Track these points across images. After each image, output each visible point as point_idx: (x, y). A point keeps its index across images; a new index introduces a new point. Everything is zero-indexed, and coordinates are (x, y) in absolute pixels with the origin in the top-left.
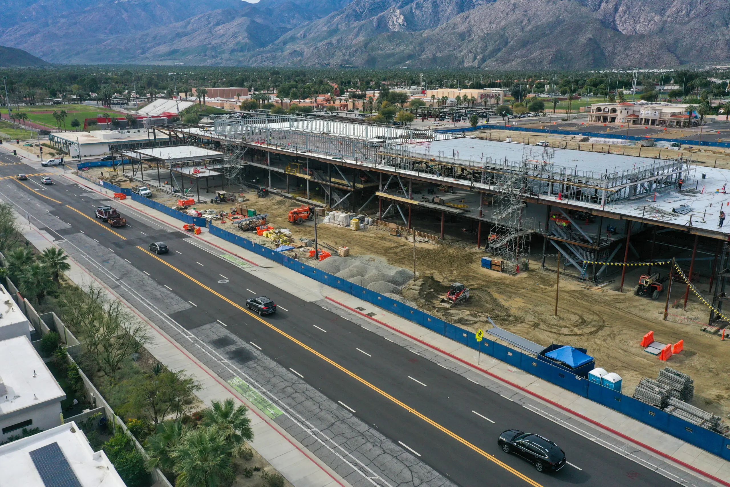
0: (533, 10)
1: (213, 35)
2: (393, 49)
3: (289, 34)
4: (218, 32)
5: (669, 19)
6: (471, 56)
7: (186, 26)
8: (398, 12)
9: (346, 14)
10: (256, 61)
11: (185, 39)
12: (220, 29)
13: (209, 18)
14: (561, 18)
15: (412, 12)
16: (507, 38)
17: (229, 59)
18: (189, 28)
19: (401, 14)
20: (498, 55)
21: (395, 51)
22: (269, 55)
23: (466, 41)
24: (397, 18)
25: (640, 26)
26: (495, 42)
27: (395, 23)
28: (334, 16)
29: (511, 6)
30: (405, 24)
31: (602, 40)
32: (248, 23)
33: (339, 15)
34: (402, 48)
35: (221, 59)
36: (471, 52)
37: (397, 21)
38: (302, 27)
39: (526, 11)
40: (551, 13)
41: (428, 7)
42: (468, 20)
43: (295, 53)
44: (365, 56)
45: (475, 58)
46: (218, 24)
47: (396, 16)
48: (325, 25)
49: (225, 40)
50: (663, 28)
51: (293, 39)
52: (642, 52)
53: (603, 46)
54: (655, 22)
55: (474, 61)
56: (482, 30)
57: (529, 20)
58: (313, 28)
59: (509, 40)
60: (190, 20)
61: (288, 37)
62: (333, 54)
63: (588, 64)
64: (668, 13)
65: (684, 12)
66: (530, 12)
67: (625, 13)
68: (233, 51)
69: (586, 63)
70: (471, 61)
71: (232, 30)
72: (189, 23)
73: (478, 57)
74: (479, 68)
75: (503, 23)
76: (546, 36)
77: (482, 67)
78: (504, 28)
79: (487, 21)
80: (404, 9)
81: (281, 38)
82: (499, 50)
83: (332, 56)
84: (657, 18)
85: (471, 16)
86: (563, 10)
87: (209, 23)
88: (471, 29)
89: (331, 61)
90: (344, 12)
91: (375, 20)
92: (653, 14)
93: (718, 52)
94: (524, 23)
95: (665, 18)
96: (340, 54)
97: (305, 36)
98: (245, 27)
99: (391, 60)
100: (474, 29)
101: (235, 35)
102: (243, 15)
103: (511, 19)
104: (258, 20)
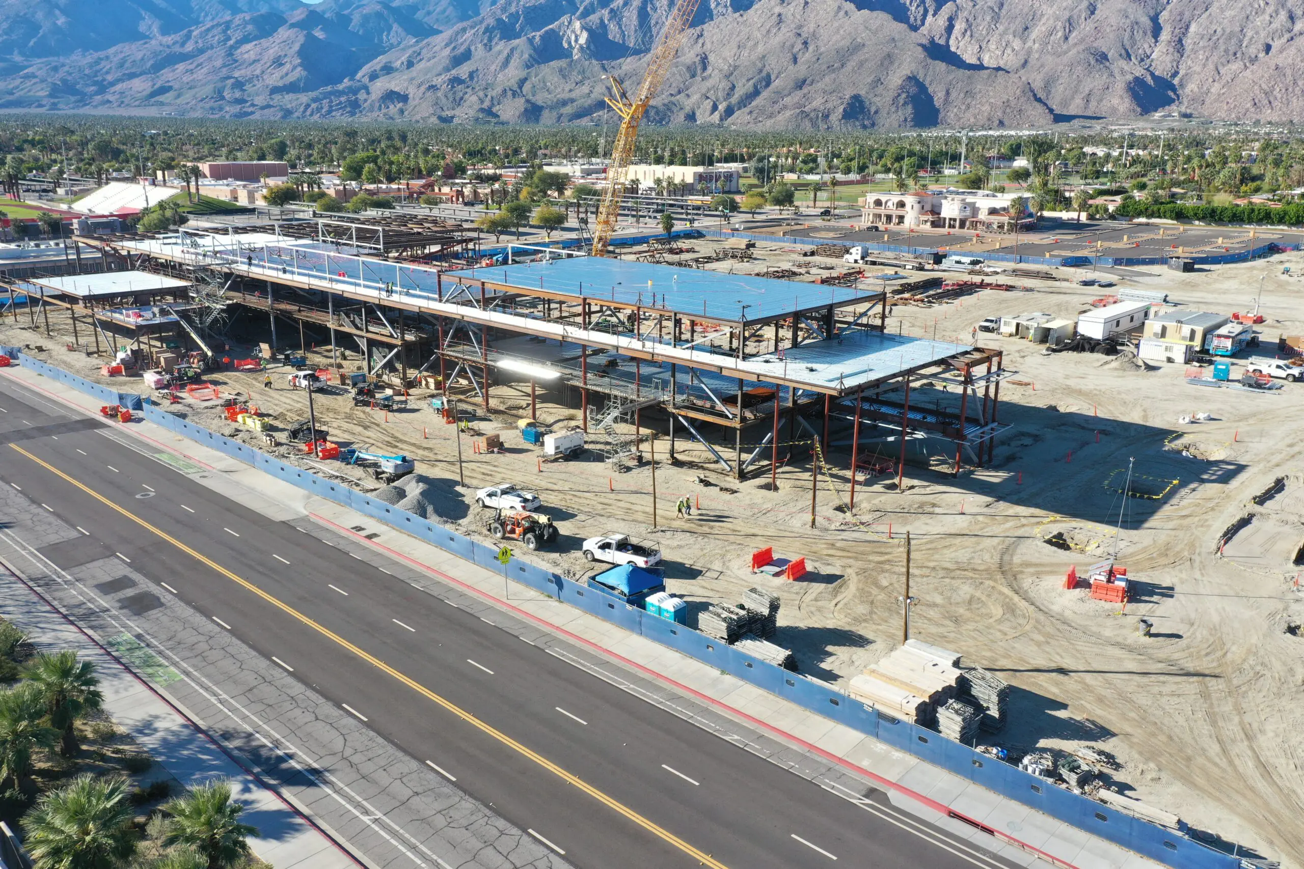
0: (812, 26)
1: (236, 61)
2: (571, 91)
3: (379, 62)
4: (246, 56)
5: (1037, 45)
6: (708, 104)
7: (183, 45)
8: (577, 25)
9: (483, 26)
10: (319, 110)
11: (181, 67)
12: (248, 51)
13: (228, 27)
14: (859, 40)
15: (602, 24)
16: (769, 76)
17: (268, 106)
18: (189, 47)
19: (583, 28)
20: (754, 104)
21: (573, 95)
22: (343, 99)
23: (698, 78)
24: (576, 36)
25: (991, 57)
26: (748, 80)
27: (573, 44)
28: (464, 30)
29: (775, 19)
30: (592, 47)
31: (928, 79)
32: (301, 39)
33: (472, 27)
34: (585, 89)
35: (253, 105)
36: (708, 98)
37: (576, 41)
38: (404, 49)
39: (800, 27)
40: (842, 32)
41: (631, 17)
42: (701, 41)
43: (391, 96)
44: (519, 104)
45: (715, 108)
46: (245, 40)
47: (573, 31)
48: (447, 45)
49: (258, 72)
50: (1026, 62)
51: (388, 69)
52: (992, 100)
53: (930, 90)
54: (1013, 50)
55: (712, 112)
56: (724, 59)
57: (805, 43)
58: (424, 51)
59: (773, 77)
60: (190, 32)
61: (378, 67)
62: (462, 99)
63: (906, 120)
64: (1033, 36)
65: (1060, 34)
66: (805, 29)
67: (964, 34)
68: (275, 90)
69: (902, 118)
70: (708, 113)
71: (271, 51)
72: (188, 37)
73: (720, 107)
74: (719, 126)
75: (760, 49)
76: (834, 71)
77: (726, 123)
78: (764, 57)
79: (734, 44)
80: (588, 19)
81: (366, 69)
82: (756, 93)
83: (458, 102)
84: (1017, 44)
85: (705, 33)
86: (862, 27)
87: (229, 39)
88: (706, 58)
89: (457, 112)
90: (481, 22)
91: (537, 39)
92: (1011, 37)
93: (1115, 101)
94: (795, 50)
95: (1029, 44)
96: (474, 98)
97: (410, 64)
98: (296, 47)
99: (568, 110)
100: (712, 58)
101: (278, 62)
102: (293, 26)
103: (775, 41)
104: (319, 34)
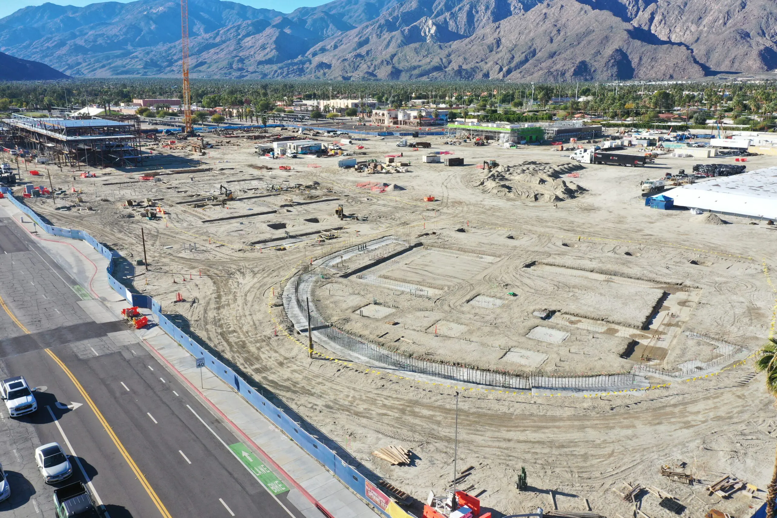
0: (564, 20)
1: (241, 47)
2: (420, 61)
3: (320, 45)
4: (247, 44)
5: (706, 29)
6: (497, 68)
7: (214, 38)
8: (430, 22)
9: (378, 24)
10: (282, 73)
11: (212, 51)
12: (248, 41)
13: (239, 29)
14: (591, 28)
15: (445, 21)
16: (535, 50)
17: (255, 72)
18: (218, 40)
19: (434, 24)
20: (524, 67)
21: (420, 63)
22: (295, 67)
23: (494, 52)
24: (429, 29)
25: (676, 36)
26: (522, 53)
27: (427, 33)
28: (367, 27)
29: (542, 16)
30: (438, 35)
31: (629, 51)
32: (277, 34)
33: (372, 25)
34: (428, 60)
35: (247, 71)
36: (497, 64)
37: (429, 31)
38: (333, 39)
39: (557, 21)
40: (581, 23)
41: (462, 17)
42: (498, 30)
43: (322, 65)
44: (389, 68)
45: (501, 69)
46: (248, 35)
47: (428, 26)
48: (357, 36)
49: (252, 53)
50: (698, 39)
51: (323, 50)
52: (667, 63)
53: (630, 57)
54: (691, 32)
55: (499, 73)
56: (510, 41)
57: (559, 31)
58: (344, 39)
59: (537, 51)
60: (219, 31)
61: (318, 49)
62: (358, 66)
63: (612, 75)
64: (704, 23)
65: (721, 21)
66: (560, 22)
67: (660, 23)
68: (260, 63)
69: (610, 75)
70: (496, 73)
71: (260, 41)
72: (217, 34)
73: (504, 69)
74: (502, 80)
75: (532, 34)
76: (573, 47)
77: (506, 79)
78: (533, 39)
79: (517, 31)
80: (437, 19)
81: (312, 50)
82: (526, 60)
83: (356, 68)
84: (693, 28)
85: (501, 26)
86: (593, 20)
87: (239, 35)
88: (500, 40)
89: (354, 74)
90: (377, 22)
91: (406, 31)
92: (690, 24)
93: (751, 63)
94: (552, 35)
95: (701, 27)
96: (365, 66)
97: (336, 47)
98: (274, 38)
99: (416, 72)
100: (503, 40)
101: (263, 47)
102: (274, 26)
103: (541, 29)
104: (287, 31)
